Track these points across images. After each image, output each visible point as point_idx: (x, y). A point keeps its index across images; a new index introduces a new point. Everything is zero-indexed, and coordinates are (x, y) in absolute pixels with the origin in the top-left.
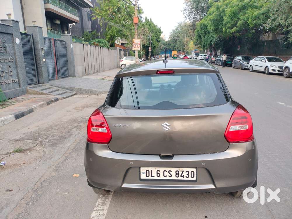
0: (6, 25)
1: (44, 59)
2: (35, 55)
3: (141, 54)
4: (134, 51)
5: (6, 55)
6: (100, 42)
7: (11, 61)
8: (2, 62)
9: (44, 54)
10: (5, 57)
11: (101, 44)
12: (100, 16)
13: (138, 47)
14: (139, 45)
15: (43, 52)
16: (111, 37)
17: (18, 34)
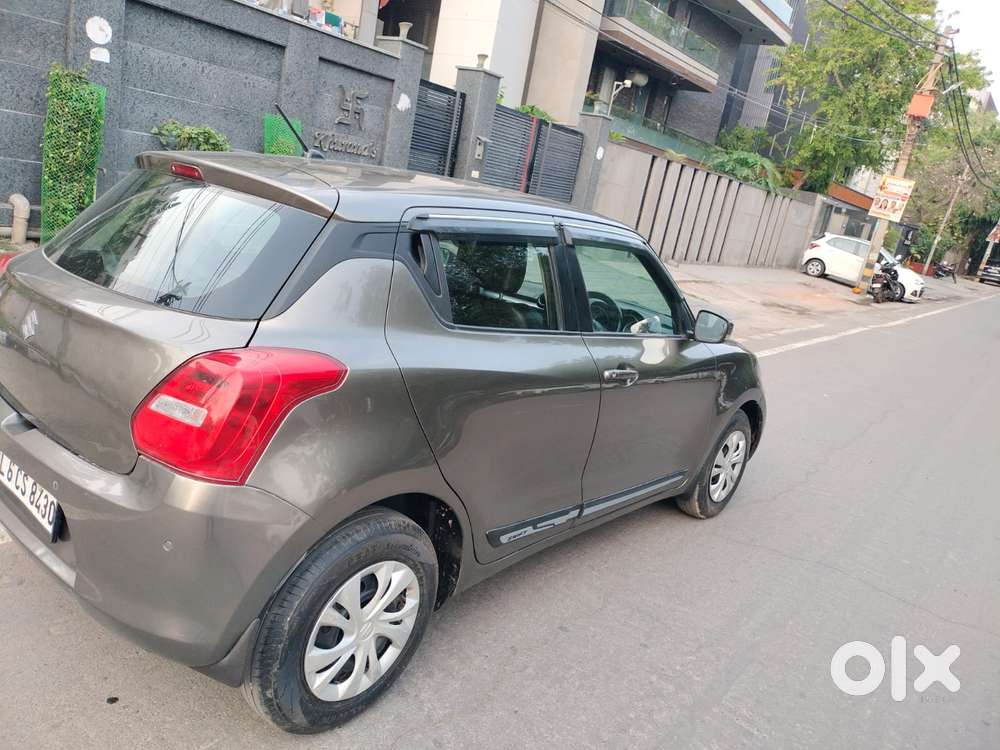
0: (381, 53)
1: (477, 173)
2: (455, 154)
3: (936, 242)
4: (874, 220)
5: (356, 135)
6: (744, 163)
7: (366, 153)
8: (338, 151)
9: (480, 158)
10: (351, 140)
11: (746, 172)
12: (796, 78)
13: (897, 207)
14: (899, 202)
15: (480, 150)
16: (815, 157)
17: (410, 83)
